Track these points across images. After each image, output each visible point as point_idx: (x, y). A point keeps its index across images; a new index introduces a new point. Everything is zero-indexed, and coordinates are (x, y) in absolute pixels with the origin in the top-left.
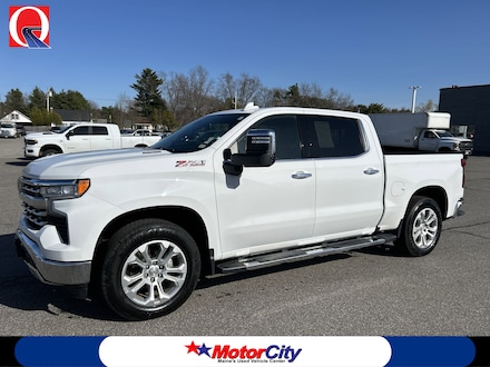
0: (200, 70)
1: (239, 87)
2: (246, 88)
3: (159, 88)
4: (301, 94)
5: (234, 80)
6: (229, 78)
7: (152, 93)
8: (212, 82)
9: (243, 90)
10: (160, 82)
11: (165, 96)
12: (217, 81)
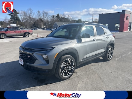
0: (30, 10)
1: (42, 15)
2: (44, 15)
3: (18, 15)
4: (60, 16)
5: (41, 13)
6: (39, 12)
7: (15, 16)
8: (34, 13)
9: (43, 15)
10: (18, 13)
11: (20, 18)
12: (35, 13)
